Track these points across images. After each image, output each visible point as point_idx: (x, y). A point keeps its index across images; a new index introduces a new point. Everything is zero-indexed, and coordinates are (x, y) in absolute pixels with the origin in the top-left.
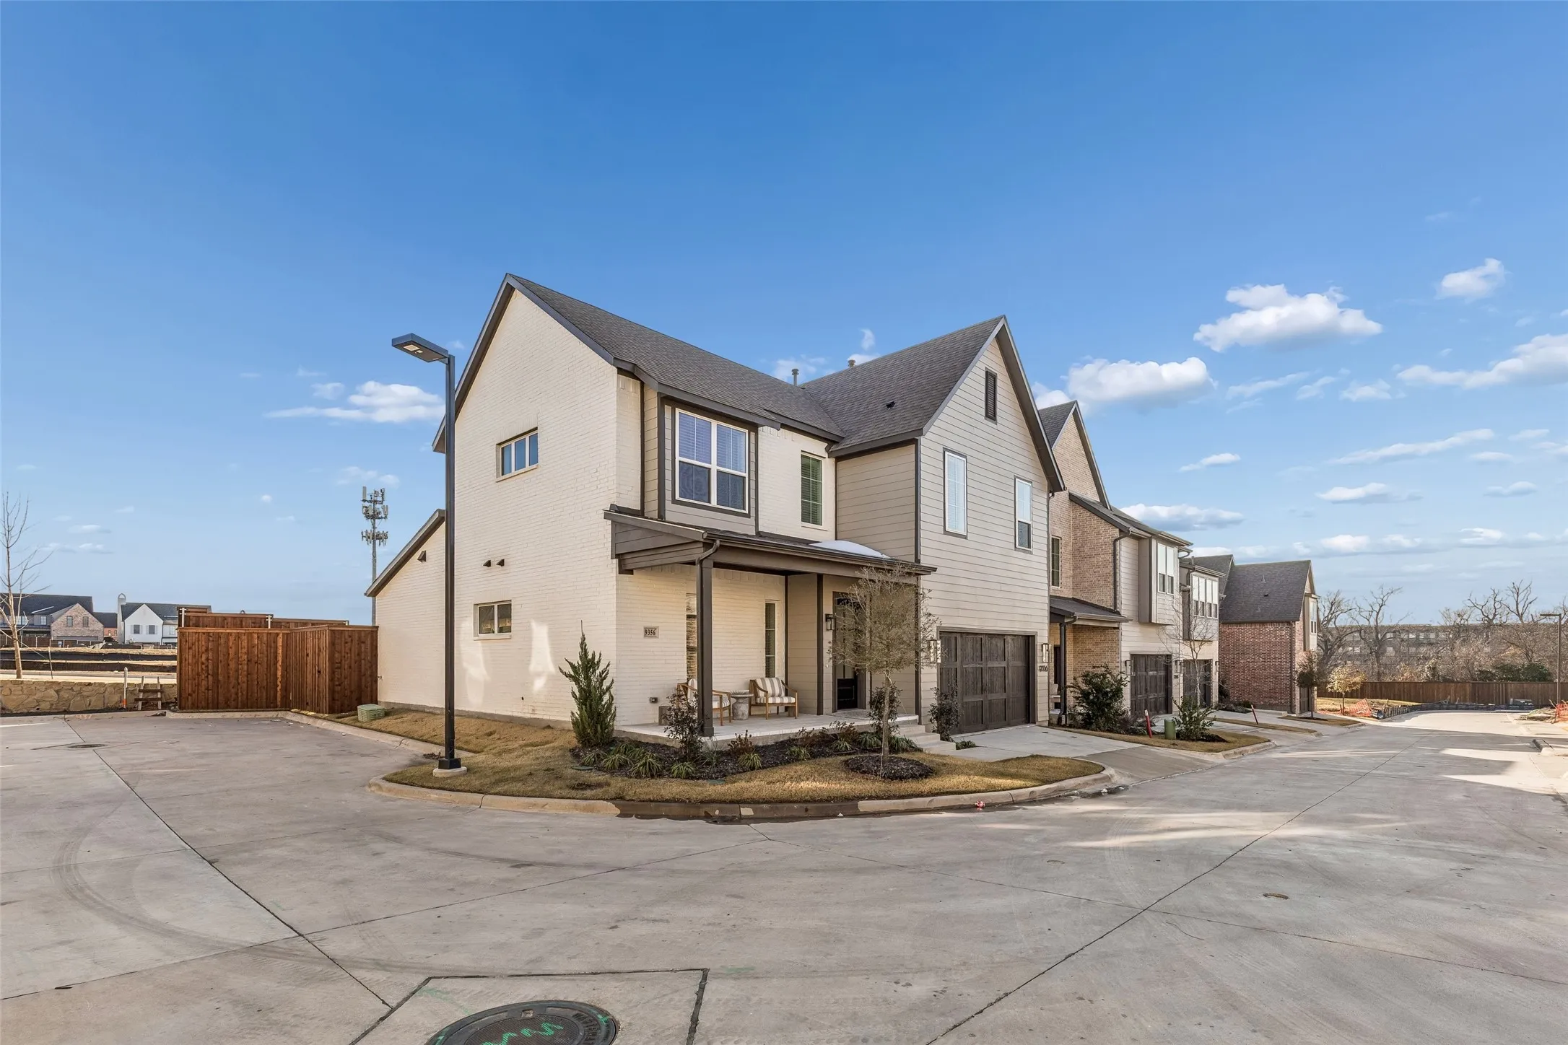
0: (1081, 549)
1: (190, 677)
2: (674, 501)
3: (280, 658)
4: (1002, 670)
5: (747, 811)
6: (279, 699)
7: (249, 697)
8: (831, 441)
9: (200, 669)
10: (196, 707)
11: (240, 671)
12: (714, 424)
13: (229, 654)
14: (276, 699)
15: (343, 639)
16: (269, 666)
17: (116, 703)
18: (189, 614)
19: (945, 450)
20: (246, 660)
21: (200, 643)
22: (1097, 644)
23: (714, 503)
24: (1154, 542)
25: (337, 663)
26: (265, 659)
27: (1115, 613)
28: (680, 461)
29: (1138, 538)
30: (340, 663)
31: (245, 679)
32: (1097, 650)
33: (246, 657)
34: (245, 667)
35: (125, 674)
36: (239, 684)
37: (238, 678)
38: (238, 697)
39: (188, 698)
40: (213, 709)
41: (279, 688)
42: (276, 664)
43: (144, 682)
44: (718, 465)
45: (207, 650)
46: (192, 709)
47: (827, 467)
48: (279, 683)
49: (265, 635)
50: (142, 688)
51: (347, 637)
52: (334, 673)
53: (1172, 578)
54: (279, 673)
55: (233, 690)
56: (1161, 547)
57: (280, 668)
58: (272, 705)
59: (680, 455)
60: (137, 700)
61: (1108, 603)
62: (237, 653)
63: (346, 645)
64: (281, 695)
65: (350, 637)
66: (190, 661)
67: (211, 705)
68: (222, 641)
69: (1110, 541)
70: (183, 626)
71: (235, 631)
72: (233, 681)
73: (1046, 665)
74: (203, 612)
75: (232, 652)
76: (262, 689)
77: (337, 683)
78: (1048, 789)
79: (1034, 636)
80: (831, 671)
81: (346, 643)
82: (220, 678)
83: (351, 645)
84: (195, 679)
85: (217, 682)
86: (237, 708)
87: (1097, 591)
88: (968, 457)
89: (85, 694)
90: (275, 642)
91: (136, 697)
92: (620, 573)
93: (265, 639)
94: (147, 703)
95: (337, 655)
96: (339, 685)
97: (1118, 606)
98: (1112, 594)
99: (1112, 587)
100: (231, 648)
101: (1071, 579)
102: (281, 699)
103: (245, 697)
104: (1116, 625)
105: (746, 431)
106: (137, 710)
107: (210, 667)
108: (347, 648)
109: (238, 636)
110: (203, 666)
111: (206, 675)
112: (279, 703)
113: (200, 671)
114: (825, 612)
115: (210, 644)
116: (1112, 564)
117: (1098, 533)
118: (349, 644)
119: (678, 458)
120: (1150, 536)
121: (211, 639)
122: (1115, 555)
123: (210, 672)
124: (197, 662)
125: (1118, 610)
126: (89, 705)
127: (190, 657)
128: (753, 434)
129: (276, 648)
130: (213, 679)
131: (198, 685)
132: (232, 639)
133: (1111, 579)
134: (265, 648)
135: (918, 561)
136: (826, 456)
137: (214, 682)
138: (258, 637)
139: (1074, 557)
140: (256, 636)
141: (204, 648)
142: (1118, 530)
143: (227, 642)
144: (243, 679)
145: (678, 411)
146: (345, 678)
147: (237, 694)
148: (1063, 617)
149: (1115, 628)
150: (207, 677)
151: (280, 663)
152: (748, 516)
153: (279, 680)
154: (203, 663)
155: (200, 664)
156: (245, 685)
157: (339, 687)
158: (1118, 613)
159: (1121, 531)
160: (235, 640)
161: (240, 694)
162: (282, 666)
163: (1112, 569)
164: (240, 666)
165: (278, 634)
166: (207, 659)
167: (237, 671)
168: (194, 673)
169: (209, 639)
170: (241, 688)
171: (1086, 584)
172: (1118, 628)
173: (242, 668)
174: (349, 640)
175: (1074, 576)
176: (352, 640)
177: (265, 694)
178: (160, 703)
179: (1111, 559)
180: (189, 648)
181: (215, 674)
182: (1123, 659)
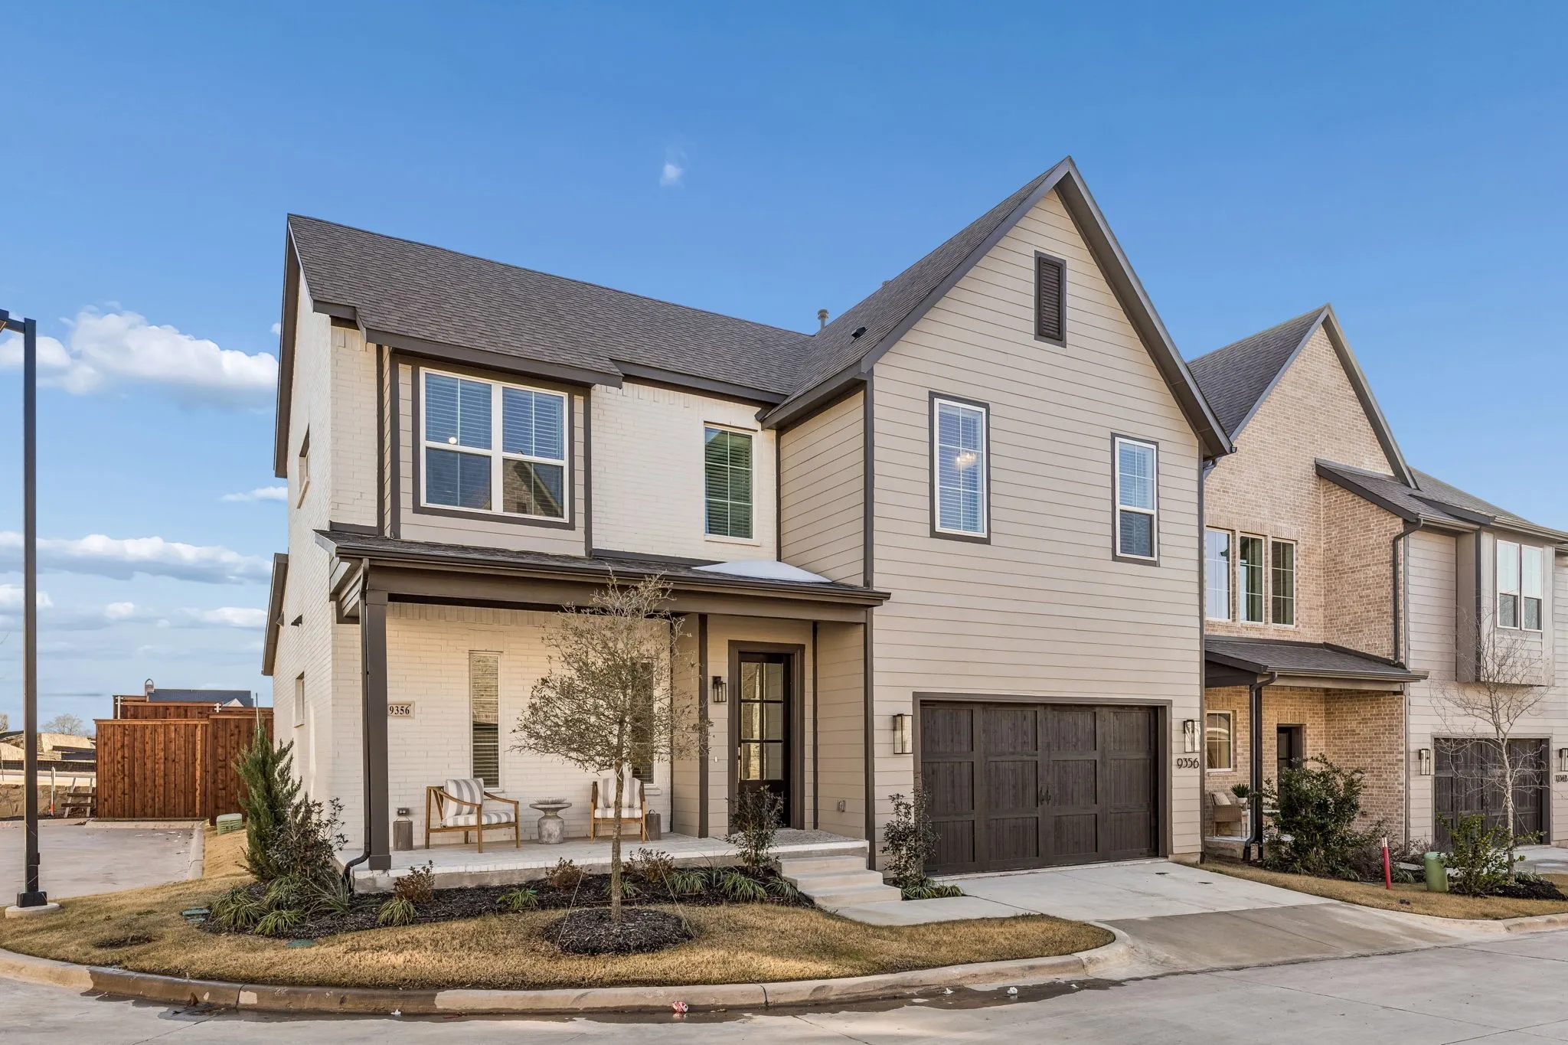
0: (1338, 559)
1: (106, 779)
2: (417, 509)
3: (198, 756)
4: (1091, 766)
5: (248, 997)
6: (198, 806)
7: (166, 803)
8: (766, 405)
9: (116, 768)
10: (113, 815)
11: (157, 772)
12: (497, 389)
13: (145, 751)
14: (195, 806)
15: (229, 731)
16: (186, 765)
17: (45, 809)
18: (126, 704)
19: (933, 395)
20: (163, 757)
21: (116, 737)
22: (1365, 721)
23: (497, 507)
24: (1486, 540)
25: (220, 760)
26: (183, 757)
27: (1395, 666)
28: (427, 448)
29: (1455, 534)
30: (225, 760)
31: (162, 782)
32: (1365, 731)
33: (163, 753)
34: (162, 767)
35: (52, 774)
36: (155, 786)
37: (155, 779)
38: (155, 803)
39: (104, 804)
40: (129, 817)
41: (198, 792)
42: (194, 763)
43: (76, 785)
44: (505, 449)
45: (123, 746)
46: (108, 817)
47: (762, 445)
48: (198, 787)
49: (183, 727)
50: (72, 792)
51: (232, 727)
52: (216, 772)
53: (1539, 601)
54: (198, 774)
55: (149, 795)
56: (1507, 549)
57: (198, 767)
58: (190, 813)
59: (428, 438)
60: (65, 805)
61: (1384, 650)
62: (153, 750)
63: (232, 738)
64: (200, 800)
65: (237, 727)
66: (106, 759)
67: (127, 813)
68: (138, 734)
69: (1387, 540)
70: (119, 718)
71: (151, 723)
72: (149, 782)
73: (1194, 757)
74: (142, 701)
75: (148, 747)
76: (180, 793)
77: (221, 786)
78: (866, 983)
79: (1164, 708)
80: (725, 766)
81: (232, 735)
82: (137, 779)
83: (238, 738)
84: (111, 781)
85: (133, 784)
86: (154, 816)
87: (1366, 631)
88: (991, 405)
89: (11, 798)
90: (194, 735)
91: (64, 802)
92: (338, 623)
93: (183, 731)
94: (77, 809)
95: (220, 750)
96: (224, 789)
97: (1402, 653)
98: (1391, 633)
99: (1391, 621)
100: (147, 743)
101: (1321, 610)
102: (200, 805)
103: (162, 803)
104: (1396, 688)
105: (565, 395)
106: (63, 818)
107: (126, 766)
108: (233, 743)
109: (155, 729)
110: (119, 766)
111: (122, 776)
112: (198, 811)
113: (116, 771)
114: (711, 673)
115: (126, 738)
116: (1390, 582)
117: (1367, 529)
118: (236, 737)
119: (424, 443)
120: (1478, 527)
121: (127, 732)
122: (1395, 564)
123: (127, 772)
124: (113, 761)
125: (1402, 660)
126: (16, 810)
127: (106, 755)
128: (579, 401)
129: (195, 743)
130: (129, 782)
131: (114, 788)
132: (148, 732)
133: (1389, 607)
134: (183, 743)
135: (868, 583)
136: (758, 426)
137: (130, 785)
138: (176, 730)
139: (1327, 572)
140: (173, 728)
141: (119, 745)
142: (1400, 520)
143: (143, 736)
144: (160, 781)
145: (423, 371)
146: (232, 780)
147: (153, 799)
148: (1254, 675)
149: (1395, 693)
150: (123, 779)
151: (198, 762)
152: (571, 526)
153: (198, 782)
154: (118, 762)
155: (116, 762)
156: (162, 789)
157: (224, 792)
158: (1403, 667)
159: (1405, 522)
160: (151, 733)
161: (157, 799)
162: (201, 764)
163: (1390, 589)
164: (157, 766)
165: (196, 726)
166: (123, 757)
167: (153, 771)
168: (110, 774)
169: (124, 734)
170: (158, 792)
171: (1347, 619)
172: (1401, 693)
173: (159, 769)
174: (236, 732)
175: (1326, 607)
176: (239, 731)
177: (183, 800)
178: (88, 809)
179: (1389, 573)
180: (105, 744)
181: (132, 775)
182: (1414, 747)
